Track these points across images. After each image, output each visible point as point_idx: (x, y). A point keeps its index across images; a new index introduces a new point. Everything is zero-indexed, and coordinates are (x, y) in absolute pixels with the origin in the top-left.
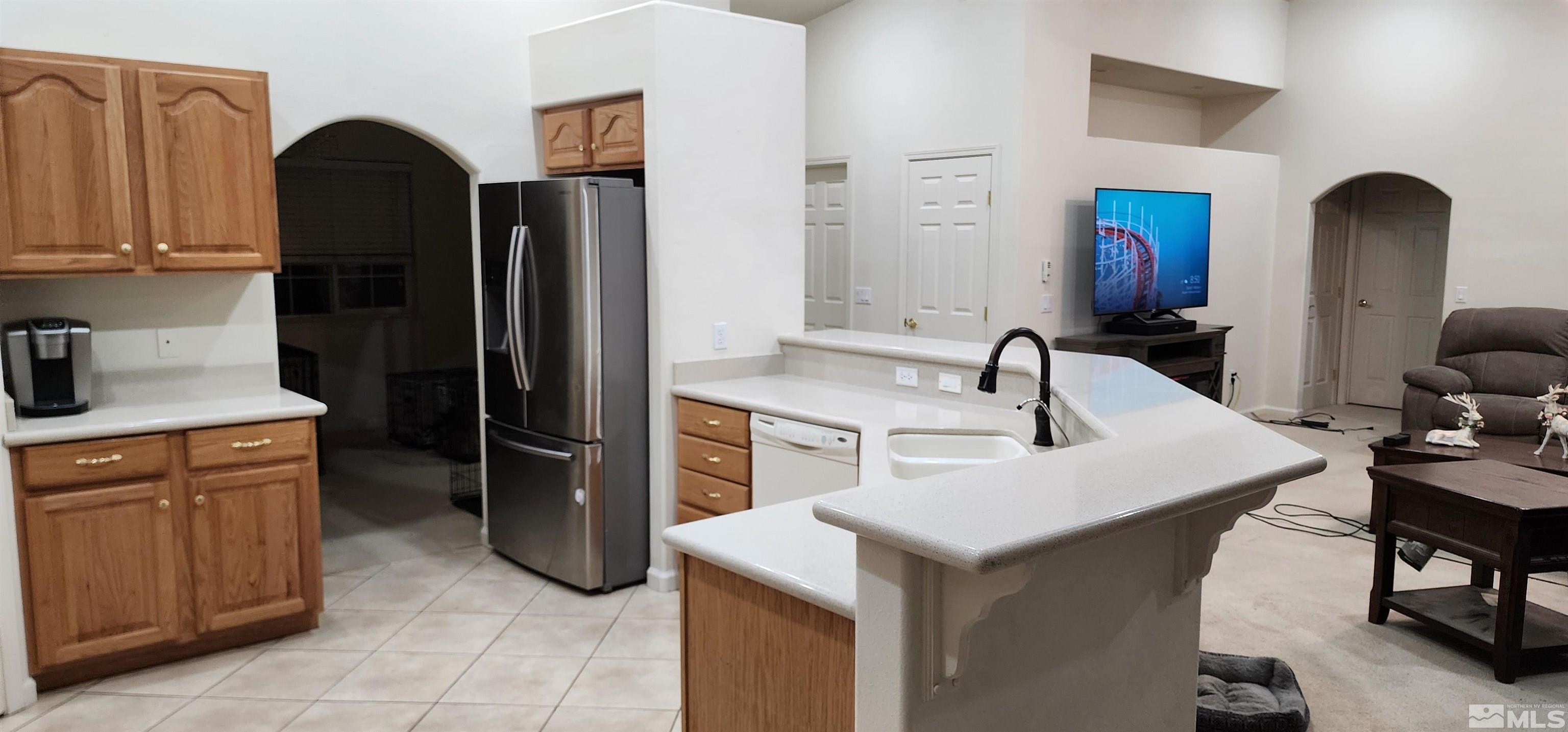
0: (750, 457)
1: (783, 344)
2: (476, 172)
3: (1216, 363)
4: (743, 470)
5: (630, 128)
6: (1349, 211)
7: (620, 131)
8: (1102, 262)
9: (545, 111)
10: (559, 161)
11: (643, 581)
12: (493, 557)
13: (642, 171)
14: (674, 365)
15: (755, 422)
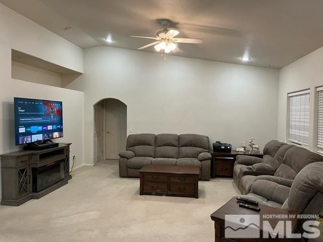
3: (66, 156)
6: (103, 108)
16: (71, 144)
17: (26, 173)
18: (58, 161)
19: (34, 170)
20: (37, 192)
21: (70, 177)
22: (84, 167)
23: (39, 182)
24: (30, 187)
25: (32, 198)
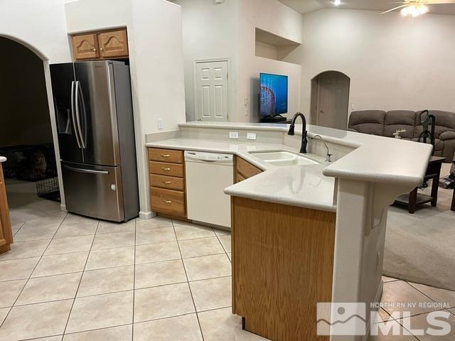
0: (184, 167)
1: (180, 126)
2: (47, 60)
4: (181, 172)
5: (120, 42)
7: (114, 42)
8: (262, 98)
9: (72, 35)
10: (81, 56)
11: (138, 216)
12: (69, 215)
13: (128, 59)
14: (146, 135)
15: (186, 154)
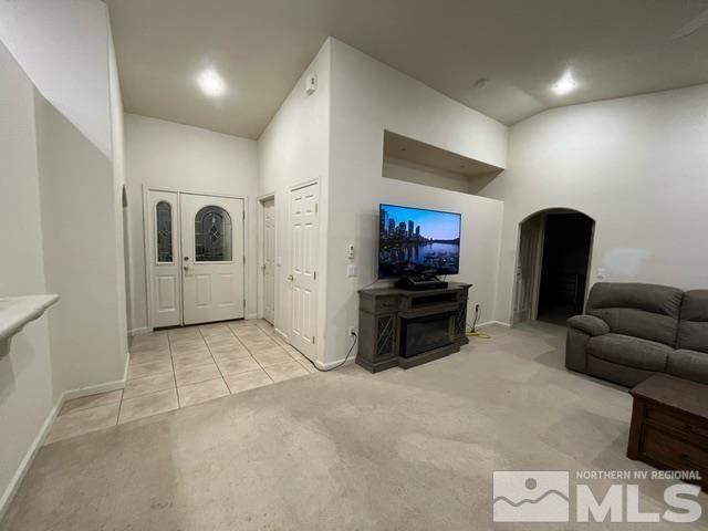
16: (470, 286)
17: (391, 323)
18: (445, 313)
19: (404, 322)
20: (406, 358)
21: (466, 342)
22: (495, 325)
23: (410, 342)
24: (396, 345)
25: (396, 364)
